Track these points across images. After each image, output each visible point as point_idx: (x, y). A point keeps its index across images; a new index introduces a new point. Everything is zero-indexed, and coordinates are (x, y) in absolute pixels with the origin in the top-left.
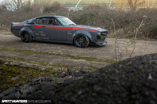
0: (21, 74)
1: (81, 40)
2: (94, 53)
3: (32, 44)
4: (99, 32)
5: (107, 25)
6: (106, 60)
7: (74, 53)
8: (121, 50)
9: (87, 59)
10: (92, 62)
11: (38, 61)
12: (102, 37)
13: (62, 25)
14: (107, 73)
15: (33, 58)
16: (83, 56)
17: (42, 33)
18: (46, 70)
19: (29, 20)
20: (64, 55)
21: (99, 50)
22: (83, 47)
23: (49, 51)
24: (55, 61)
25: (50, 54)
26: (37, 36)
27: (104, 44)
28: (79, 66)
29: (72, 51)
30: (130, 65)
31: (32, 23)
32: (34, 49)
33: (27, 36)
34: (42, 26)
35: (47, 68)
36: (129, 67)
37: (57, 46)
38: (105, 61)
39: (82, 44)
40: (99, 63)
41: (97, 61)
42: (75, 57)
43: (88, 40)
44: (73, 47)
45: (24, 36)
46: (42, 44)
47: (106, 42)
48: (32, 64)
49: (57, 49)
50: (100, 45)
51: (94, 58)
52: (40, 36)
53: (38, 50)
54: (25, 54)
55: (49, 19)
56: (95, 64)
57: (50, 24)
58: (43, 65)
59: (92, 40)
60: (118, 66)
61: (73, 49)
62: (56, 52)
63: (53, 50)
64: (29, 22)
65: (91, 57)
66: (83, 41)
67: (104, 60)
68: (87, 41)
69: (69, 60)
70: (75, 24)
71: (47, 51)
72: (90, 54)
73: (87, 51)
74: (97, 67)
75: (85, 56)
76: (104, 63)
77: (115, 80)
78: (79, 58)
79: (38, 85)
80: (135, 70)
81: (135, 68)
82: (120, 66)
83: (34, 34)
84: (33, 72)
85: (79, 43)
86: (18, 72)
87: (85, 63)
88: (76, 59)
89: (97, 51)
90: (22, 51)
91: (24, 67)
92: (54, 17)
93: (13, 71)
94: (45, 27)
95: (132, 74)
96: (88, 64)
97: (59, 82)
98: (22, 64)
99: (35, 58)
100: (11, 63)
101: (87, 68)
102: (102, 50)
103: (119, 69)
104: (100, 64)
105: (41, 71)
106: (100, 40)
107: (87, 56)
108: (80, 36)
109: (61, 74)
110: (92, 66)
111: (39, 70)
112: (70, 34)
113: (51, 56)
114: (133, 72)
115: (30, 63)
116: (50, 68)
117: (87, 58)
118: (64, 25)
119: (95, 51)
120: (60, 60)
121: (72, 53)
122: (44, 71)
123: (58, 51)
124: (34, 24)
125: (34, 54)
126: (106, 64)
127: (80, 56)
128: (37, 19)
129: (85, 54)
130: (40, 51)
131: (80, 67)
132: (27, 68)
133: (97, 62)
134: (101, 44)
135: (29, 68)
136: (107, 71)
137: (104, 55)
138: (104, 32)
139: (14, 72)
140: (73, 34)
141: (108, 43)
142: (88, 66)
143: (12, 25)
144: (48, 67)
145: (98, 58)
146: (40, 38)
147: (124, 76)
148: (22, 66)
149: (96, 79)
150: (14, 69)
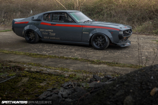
0: (46, 80)
1: (100, 41)
2: (115, 56)
3: (40, 46)
4: (121, 31)
5: (130, 15)
6: (129, 65)
7: (92, 56)
8: (148, 53)
9: (109, 64)
10: (115, 67)
11: (56, 66)
12: (125, 37)
13: (76, 22)
14: (131, 76)
15: (50, 63)
16: (103, 61)
17: (52, 32)
18: (69, 76)
19: (34, 16)
20: (82, 59)
21: (121, 53)
22: (102, 49)
23: (64, 55)
24: (75, 66)
25: (67, 59)
26: (46, 35)
27: (127, 45)
28: (101, 72)
29: (90, 54)
30: (144, 72)
31: (38, 20)
32: (45, 53)
33: (32, 36)
34: (52, 24)
35: (70, 75)
36: (143, 73)
37: (71, 47)
38: (129, 67)
39: (100, 45)
40: (122, 68)
41: (120, 66)
42: (95, 62)
43: (108, 40)
44: (89, 49)
45: (28, 36)
46: (51, 45)
47: (130, 42)
48: (53, 71)
49: (72, 52)
50: (122, 46)
51: (117, 63)
52: (48, 35)
53: (51, 53)
54: (39, 59)
55: (59, 15)
56: (119, 69)
57: (60, 21)
58: (65, 71)
59: (112, 40)
60: (138, 72)
61: (91, 51)
62: (72, 56)
63: (67, 54)
64: (34, 19)
65: (113, 62)
66: (102, 42)
67: (128, 65)
68: (107, 42)
69: (89, 65)
70: (92, 21)
71: (62, 55)
72: (111, 57)
73: (107, 54)
74: (120, 73)
75: (106, 61)
76: (128, 68)
77: (135, 79)
78: (100, 63)
79: (72, 89)
80: (146, 74)
81: (146, 73)
82: (139, 72)
83: (42, 33)
84: (57, 79)
85: (97, 44)
86: (42, 78)
87: (107, 68)
88: (97, 64)
89: (119, 55)
90: (33, 55)
91: (46, 74)
92: (66, 13)
93: (37, 77)
94: (55, 24)
95: (144, 76)
96: (110, 70)
97: (89, 87)
98: (43, 70)
99: (52, 63)
100: (32, 70)
101: (110, 73)
102: (125, 53)
103: (137, 74)
104: (124, 70)
105: (65, 77)
106: (122, 41)
107: (109, 61)
108: (98, 36)
109: (85, 80)
110: (115, 72)
111: (63, 76)
112: (85, 33)
113: (68, 61)
114: (145, 75)
115: (50, 69)
116: (72, 74)
117: (108, 62)
118: (78, 21)
119: (117, 54)
120: (79, 65)
121: (90, 57)
122: (68, 77)
123: (73, 55)
124: (41, 22)
125: (48, 59)
126: (130, 70)
127: (101, 61)
128: (44, 14)
129: (106, 58)
130: (53, 55)
131: (102, 74)
132: (50, 74)
133: (120, 68)
134: (124, 45)
135: (51, 74)
136: (131, 75)
137: (128, 59)
138: (127, 31)
139: (39, 79)
140: (89, 34)
141: (131, 43)
142: (111, 72)
143: (14, 22)
144: (70, 73)
145: (121, 62)
146: (48, 37)
147: (140, 77)
148: (44, 72)
149: (125, 79)
150: (37, 76)
